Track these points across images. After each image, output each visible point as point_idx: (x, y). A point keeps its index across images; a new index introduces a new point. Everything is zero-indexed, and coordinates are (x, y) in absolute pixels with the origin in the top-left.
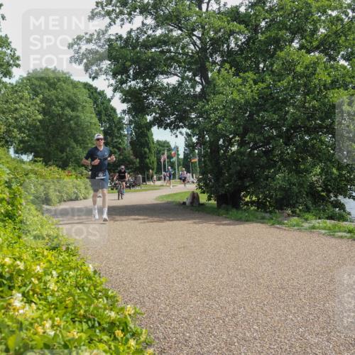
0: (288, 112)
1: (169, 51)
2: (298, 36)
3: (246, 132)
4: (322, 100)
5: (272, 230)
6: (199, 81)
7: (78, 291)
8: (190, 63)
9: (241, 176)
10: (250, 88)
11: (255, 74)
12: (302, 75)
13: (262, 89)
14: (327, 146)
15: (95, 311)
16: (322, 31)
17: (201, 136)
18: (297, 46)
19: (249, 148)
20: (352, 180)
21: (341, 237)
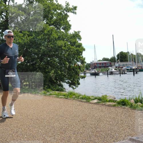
0: (41, 48)
2: (46, 19)
4: (54, 44)
10: (26, 38)
11: (28, 32)
12: (47, 35)
13: (31, 39)
14: (56, 63)
16: (55, 17)
18: (45, 23)
19: (26, 62)
20: (66, 75)
21: (61, 98)
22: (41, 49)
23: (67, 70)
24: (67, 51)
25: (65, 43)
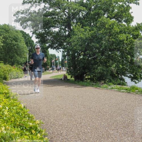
1: (55, 18)
2: (107, 12)
3: (86, 50)
4: (116, 38)
5: (96, 89)
6: (67, 30)
7: (17, 115)
8: (64, 23)
9: (84, 68)
10: (88, 33)
11: (89, 27)
12: (108, 29)
13: (93, 33)
14: (118, 56)
15: (24, 123)
16: (116, 11)
17: (68, 52)
18: (106, 16)
19: (87, 57)
20: (127, 69)
21: (123, 92)
22: (102, 43)
23: (129, 64)
24: (129, 44)
25: (127, 37)
